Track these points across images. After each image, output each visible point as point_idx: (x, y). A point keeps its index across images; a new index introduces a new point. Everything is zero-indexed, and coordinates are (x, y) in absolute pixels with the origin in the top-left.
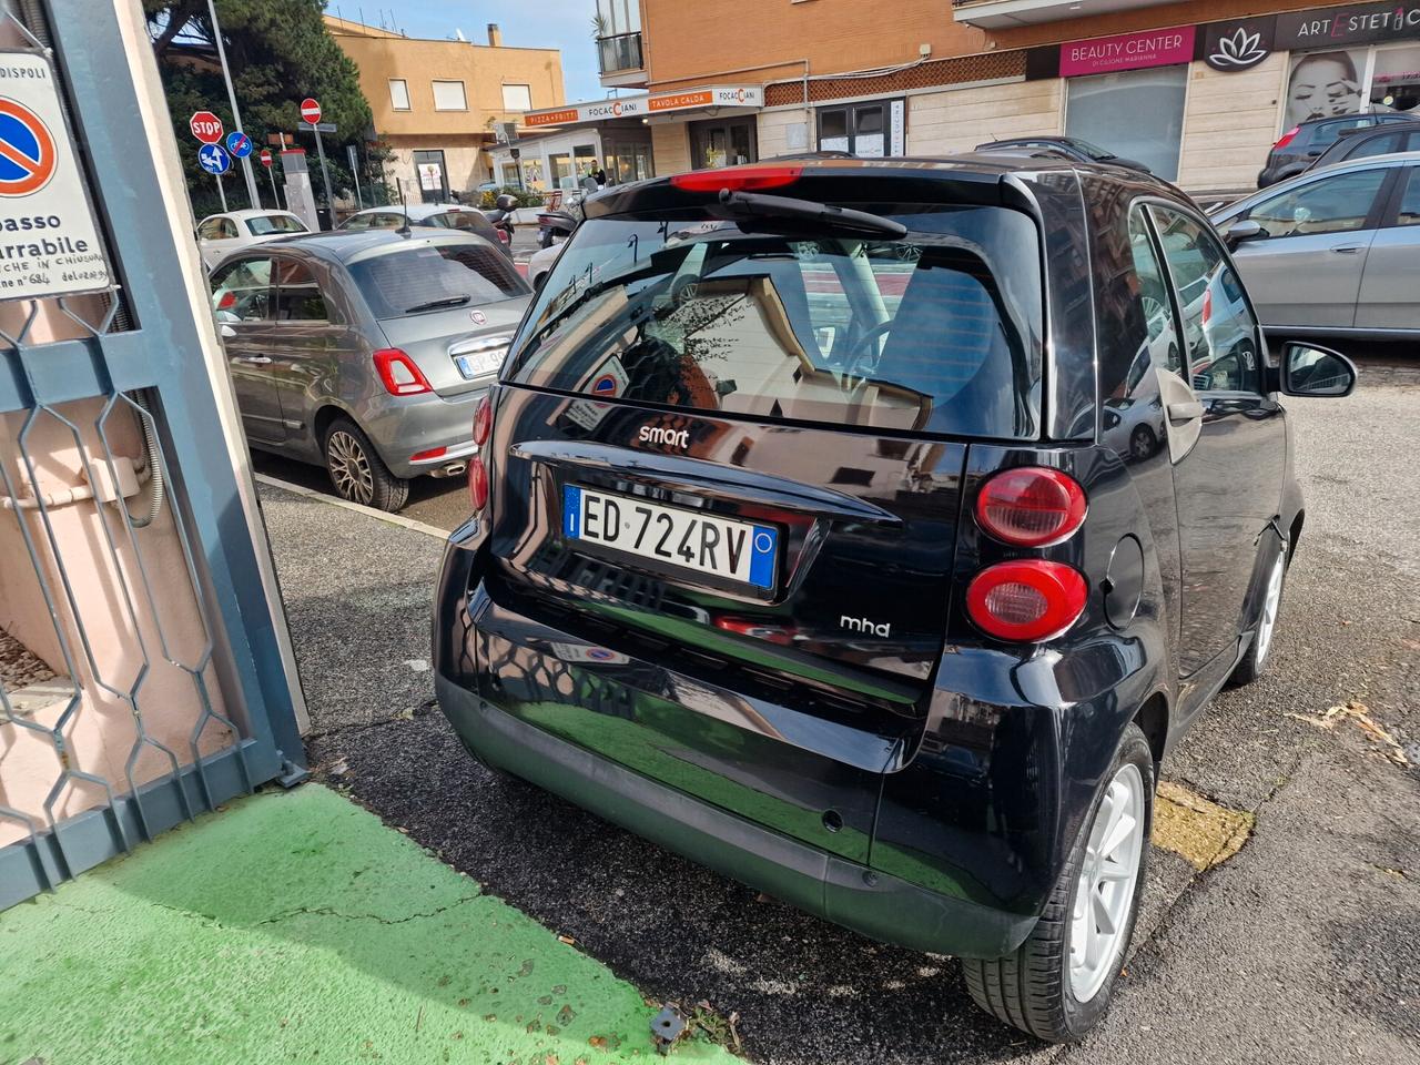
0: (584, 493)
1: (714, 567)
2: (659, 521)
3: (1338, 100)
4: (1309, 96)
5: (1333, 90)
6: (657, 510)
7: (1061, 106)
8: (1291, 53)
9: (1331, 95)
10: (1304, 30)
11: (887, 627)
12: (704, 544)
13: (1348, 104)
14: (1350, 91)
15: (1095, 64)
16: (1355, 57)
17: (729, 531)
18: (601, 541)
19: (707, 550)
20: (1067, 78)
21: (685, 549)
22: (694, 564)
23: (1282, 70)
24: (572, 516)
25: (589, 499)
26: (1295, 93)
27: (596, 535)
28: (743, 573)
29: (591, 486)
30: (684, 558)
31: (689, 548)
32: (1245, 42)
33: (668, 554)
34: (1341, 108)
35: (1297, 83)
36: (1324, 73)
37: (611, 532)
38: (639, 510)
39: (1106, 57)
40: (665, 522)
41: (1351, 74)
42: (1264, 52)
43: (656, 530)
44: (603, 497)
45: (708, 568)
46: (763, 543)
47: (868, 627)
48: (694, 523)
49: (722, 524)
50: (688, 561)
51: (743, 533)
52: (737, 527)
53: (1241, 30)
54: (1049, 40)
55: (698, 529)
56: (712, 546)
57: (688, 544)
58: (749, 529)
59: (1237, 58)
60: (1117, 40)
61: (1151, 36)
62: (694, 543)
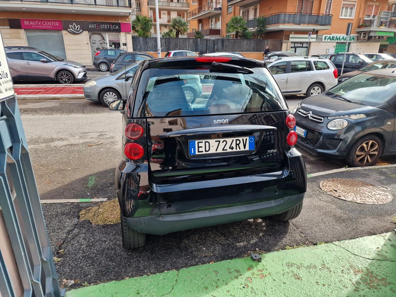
0: (196, 142)
1: (240, 149)
2: (223, 142)
3: (102, 45)
4: (95, 43)
5: (100, 42)
6: (222, 140)
7: (25, 37)
8: (88, 31)
9: (100, 43)
10: (90, 26)
11: (276, 150)
12: (237, 144)
13: (104, 45)
14: (104, 43)
15: (33, 26)
16: (103, 34)
17: (243, 139)
18: (204, 153)
19: (237, 146)
20: (24, 29)
21: (231, 147)
22: (234, 150)
23: (87, 35)
24: (193, 149)
25: (198, 143)
26: (91, 42)
27: (202, 152)
28: (247, 148)
29: (199, 139)
30: (231, 149)
31: (232, 147)
32: (76, 27)
33: (227, 150)
34: (103, 47)
35: (91, 40)
36: (97, 38)
37: (207, 149)
38: (216, 141)
39: (36, 25)
40: (225, 143)
41: (104, 39)
42: (82, 30)
43: (222, 145)
44: (204, 141)
45: (238, 150)
46: (251, 140)
47: (273, 151)
48: (233, 140)
49: (241, 139)
50: (232, 150)
51: (246, 139)
52: (245, 138)
53: (74, 23)
54: (16, 17)
55: (234, 142)
56: (238, 144)
57: (232, 146)
58: (248, 138)
59: (75, 31)
60: (39, 21)
61: (49, 21)
62: (234, 145)
